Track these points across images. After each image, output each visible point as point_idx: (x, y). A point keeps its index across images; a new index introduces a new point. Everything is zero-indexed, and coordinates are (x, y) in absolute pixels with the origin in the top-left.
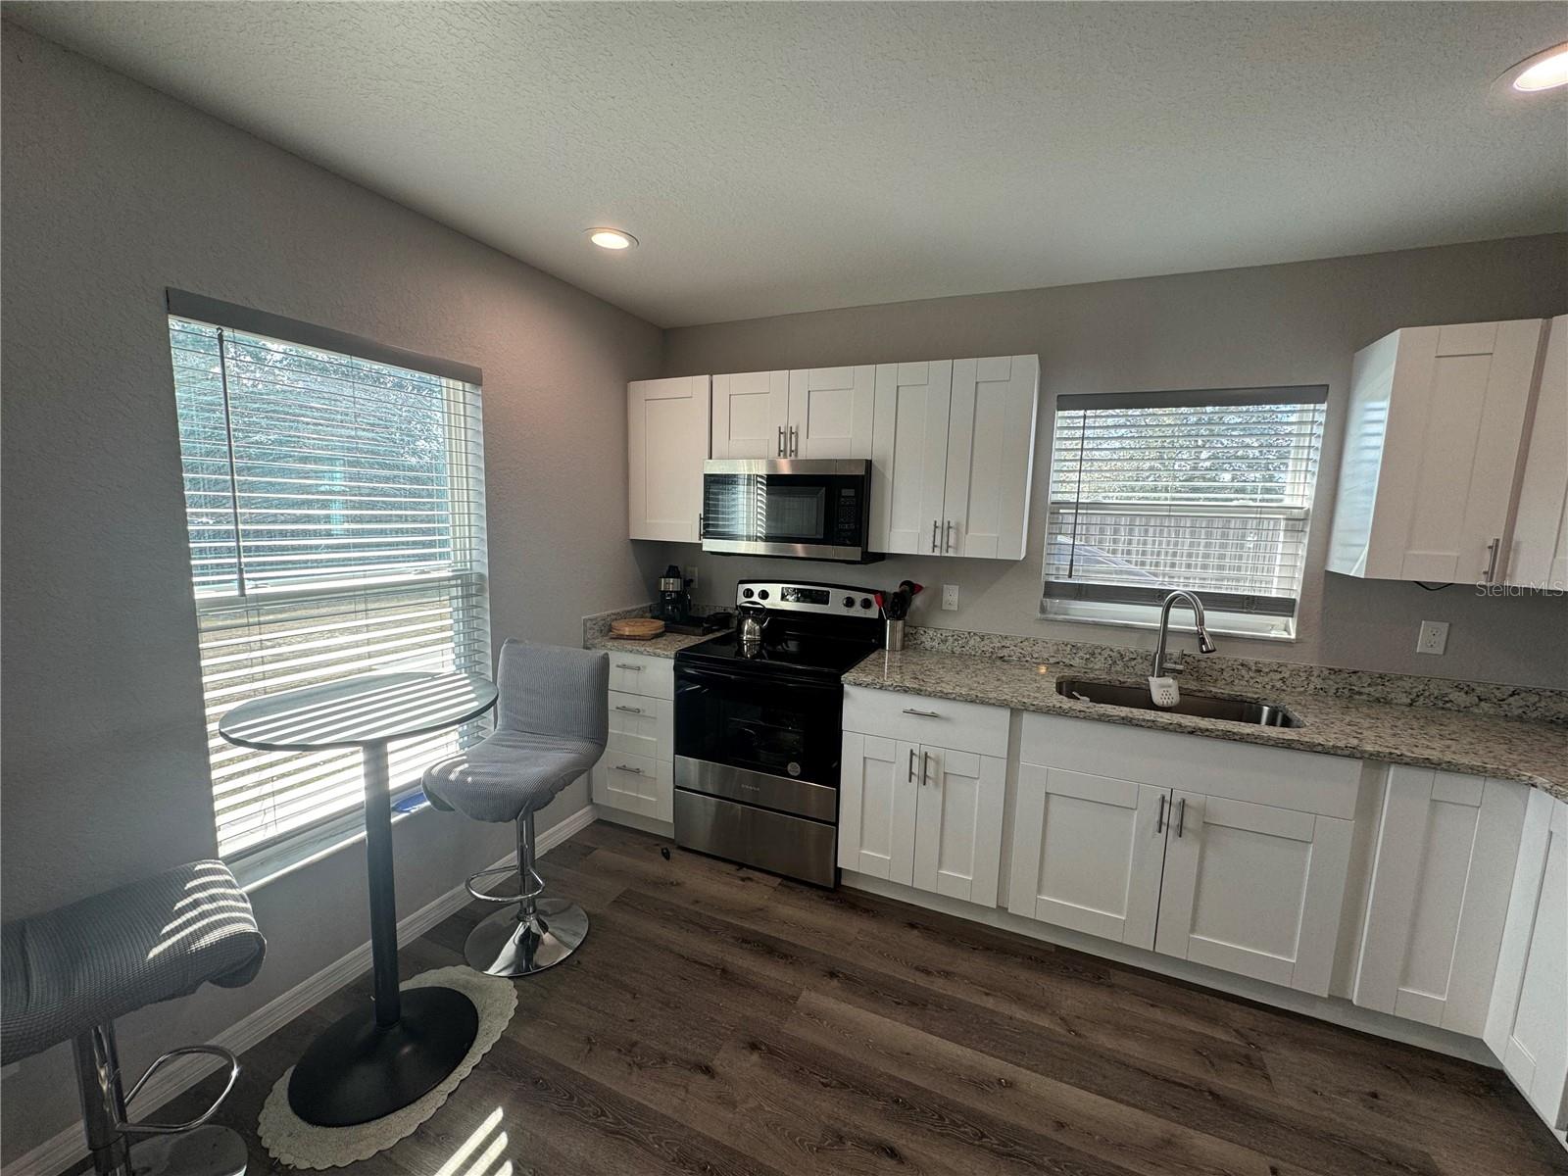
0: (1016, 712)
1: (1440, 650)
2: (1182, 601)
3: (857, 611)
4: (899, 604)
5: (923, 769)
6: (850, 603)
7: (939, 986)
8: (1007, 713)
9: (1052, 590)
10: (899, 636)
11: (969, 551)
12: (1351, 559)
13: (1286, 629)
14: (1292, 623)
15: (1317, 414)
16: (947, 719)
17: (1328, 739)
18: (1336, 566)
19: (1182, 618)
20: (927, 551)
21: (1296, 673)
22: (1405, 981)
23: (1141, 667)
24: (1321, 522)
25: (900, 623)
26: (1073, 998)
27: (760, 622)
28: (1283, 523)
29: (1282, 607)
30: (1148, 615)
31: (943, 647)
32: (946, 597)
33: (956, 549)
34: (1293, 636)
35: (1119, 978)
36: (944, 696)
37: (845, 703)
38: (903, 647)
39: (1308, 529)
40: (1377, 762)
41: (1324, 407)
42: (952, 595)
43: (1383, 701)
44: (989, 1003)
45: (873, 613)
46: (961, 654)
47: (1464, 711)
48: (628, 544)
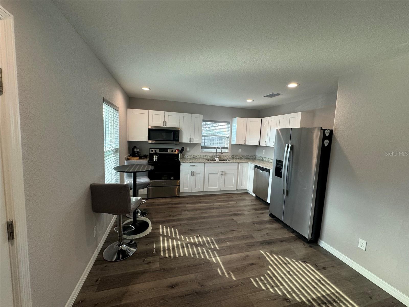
0: (205, 163)
1: (240, 152)
2: (219, 148)
3: (174, 153)
4: (182, 151)
5: (193, 174)
6: (172, 151)
7: (200, 201)
8: (204, 164)
9: (202, 148)
10: (181, 156)
11: (194, 142)
12: (234, 142)
13: (227, 151)
14: (228, 150)
15: (229, 125)
16: (196, 166)
17: (235, 161)
18: (232, 143)
19: (219, 150)
20: (189, 142)
21: (229, 156)
22: (241, 186)
23: (213, 157)
24: (230, 138)
25: (181, 154)
26: (214, 198)
27: (157, 156)
28: (226, 138)
29: (227, 148)
30: (214, 150)
31: (187, 157)
32: (187, 149)
33: (193, 142)
34: (228, 152)
35: (217, 195)
36: (196, 163)
37: (181, 166)
38: (182, 158)
39: (229, 139)
40: (238, 163)
41: (230, 124)
42: (188, 149)
43: (236, 158)
44: (207, 200)
45: (177, 153)
46: (190, 158)
47: (242, 158)
48: (127, 142)
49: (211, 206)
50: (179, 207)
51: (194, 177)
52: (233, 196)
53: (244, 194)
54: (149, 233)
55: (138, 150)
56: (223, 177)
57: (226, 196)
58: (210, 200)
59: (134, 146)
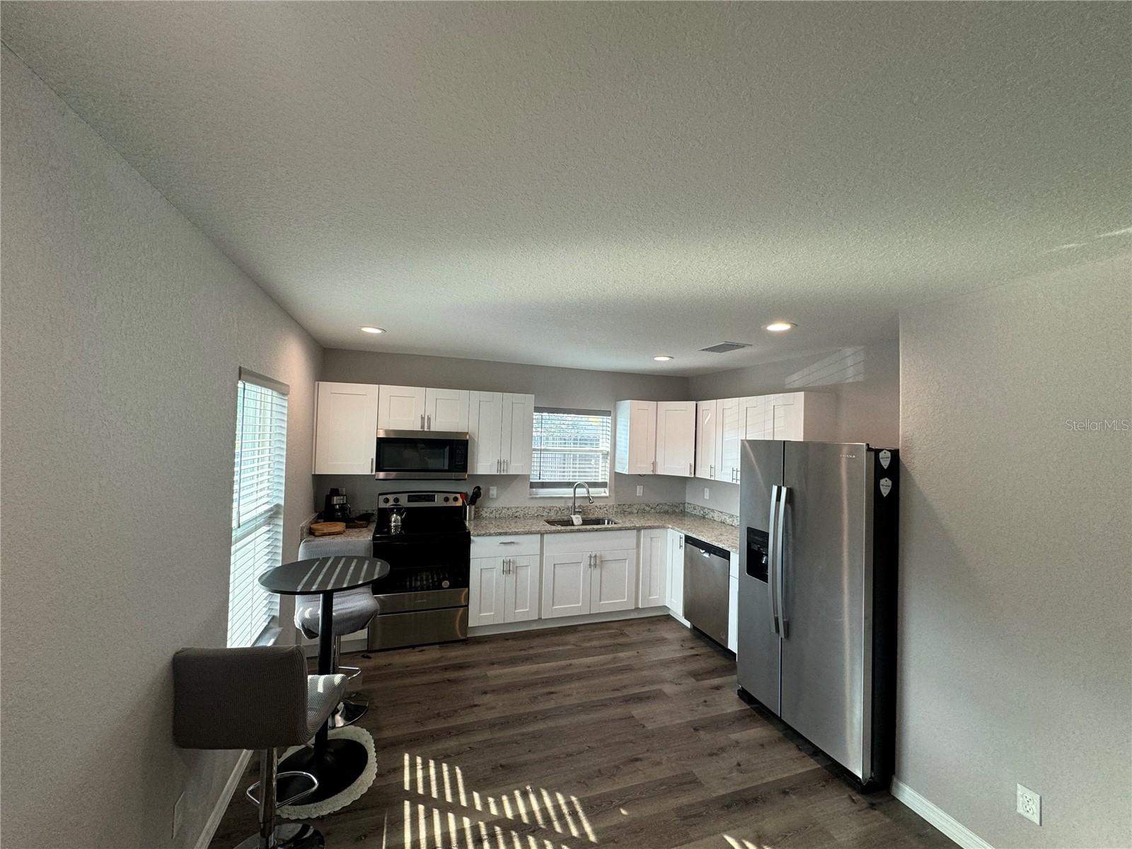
0: (542, 535)
1: (641, 495)
2: (580, 486)
3: (451, 503)
4: (475, 498)
5: (509, 568)
6: (447, 499)
7: (531, 652)
8: (539, 536)
9: (533, 485)
10: (473, 513)
11: (511, 472)
12: (623, 468)
13: (605, 492)
14: (607, 490)
15: (608, 419)
16: (517, 543)
17: (628, 525)
18: (618, 470)
19: (581, 492)
20: (494, 472)
21: (610, 507)
22: (650, 596)
23: (566, 512)
24: (612, 455)
25: (473, 507)
26: (572, 638)
27: (401, 515)
28: (601, 456)
29: (604, 485)
30: (568, 492)
31: (491, 516)
32: (491, 492)
33: (507, 471)
34: (608, 495)
35: (580, 628)
36: (517, 534)
37: (472, 546)
38: (475, 518)
39: (609, 458)
40: (639, 529)
41: (610, 418)
42: (494, 491)
43: (631, 513)
44: (550, 649)
45: (459, 503)
46: (500, 518)
47: (649, 512)
48: (310, 477)
49: (563, 668)
50: (466, 679)
51: (512, 577)
52: (627, 630)
53: (659, 620)
54: (365, 790)
55: (343, 499)
56: (596, 572)
57: (605, 632)
58: (561, 648)
59: (332, 489)
